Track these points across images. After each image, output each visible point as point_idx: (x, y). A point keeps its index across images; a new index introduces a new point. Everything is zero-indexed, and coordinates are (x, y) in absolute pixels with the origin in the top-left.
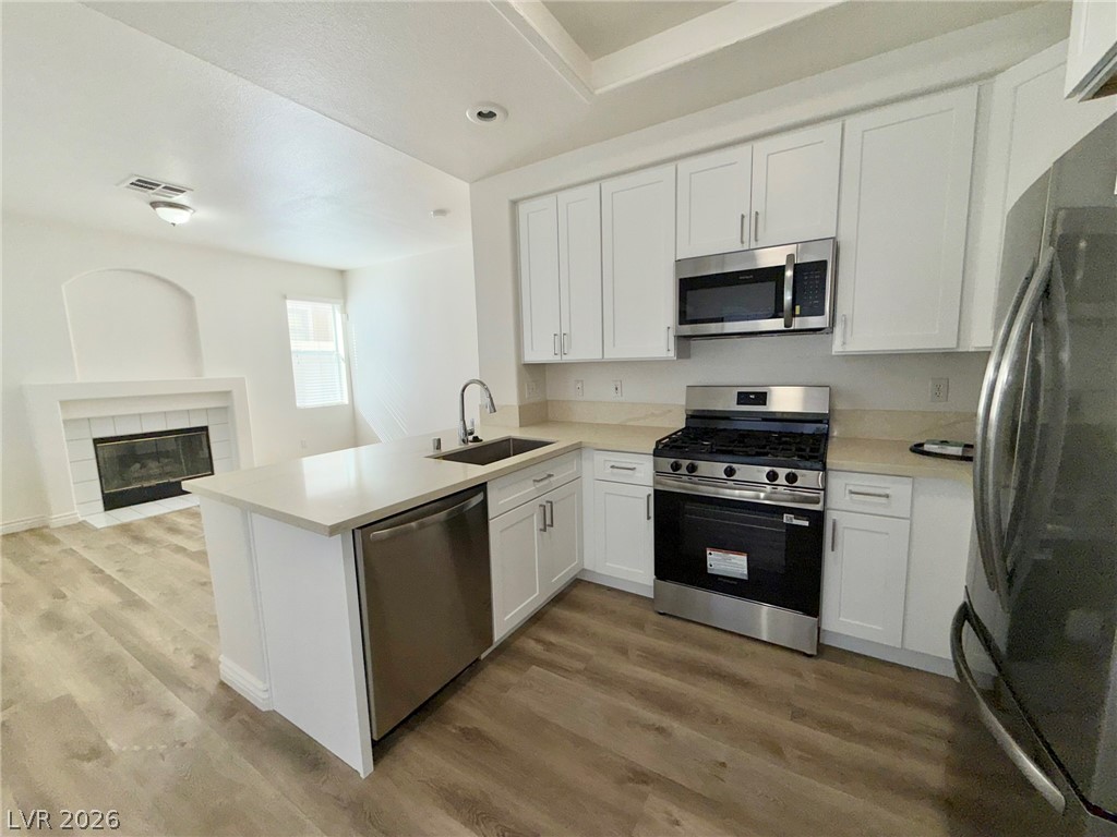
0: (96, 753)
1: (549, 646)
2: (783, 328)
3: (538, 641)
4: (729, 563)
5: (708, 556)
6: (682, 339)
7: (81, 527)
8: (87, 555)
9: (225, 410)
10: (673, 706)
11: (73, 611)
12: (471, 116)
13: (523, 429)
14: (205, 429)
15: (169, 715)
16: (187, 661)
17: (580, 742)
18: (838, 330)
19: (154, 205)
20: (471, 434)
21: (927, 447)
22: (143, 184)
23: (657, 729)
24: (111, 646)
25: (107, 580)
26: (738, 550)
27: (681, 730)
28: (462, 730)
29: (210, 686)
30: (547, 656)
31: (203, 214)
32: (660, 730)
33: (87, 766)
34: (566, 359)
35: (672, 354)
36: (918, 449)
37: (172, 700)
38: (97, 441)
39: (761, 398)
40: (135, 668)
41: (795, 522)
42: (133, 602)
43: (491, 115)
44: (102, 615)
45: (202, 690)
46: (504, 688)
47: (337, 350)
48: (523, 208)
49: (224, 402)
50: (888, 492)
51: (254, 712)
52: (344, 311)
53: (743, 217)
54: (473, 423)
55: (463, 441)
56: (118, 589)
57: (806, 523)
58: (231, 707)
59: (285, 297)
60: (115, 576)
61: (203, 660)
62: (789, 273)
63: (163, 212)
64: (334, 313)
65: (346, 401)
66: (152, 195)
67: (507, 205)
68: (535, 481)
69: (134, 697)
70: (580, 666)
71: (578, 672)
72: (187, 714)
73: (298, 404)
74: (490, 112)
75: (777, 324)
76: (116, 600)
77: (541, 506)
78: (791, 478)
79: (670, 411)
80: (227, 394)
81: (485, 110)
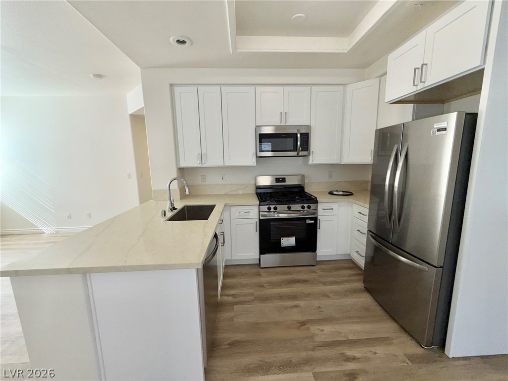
1: (233, 296)
2: (296, 155)
3: (228, 296)
4: (289, 241)
5: (282, 241)
6: (259, 158)
10: (294, 297)
12: (173, 40)
17: (276, 323)
18: (311, 156)
20: (173, 205)
21: (334, 193)
23: (295, 306)
26: (292, 236)
27: (301, 303)
28: (229, 344)
30: (236, 300)
32: (296, 306)
34: (205, 165)
35: (255, 164)
36: (331, 193)
39: (284, 180)
41: (310, 222)
43: (184, 42)
46: (232, 319)
48: (177, 90)
50: (332, 208)
53: (281, 113)
55: (171, 209)
57: (313, 222)
62: (299, 135)
67: (168, 87)
68: (219, 224)
70: (252, 298)
71: (253, 300)
74: (183, 41)
75: (295, 153)
77: (221, 235)
78: (309, 207)
79: (247, 187)
81: (181, 39)
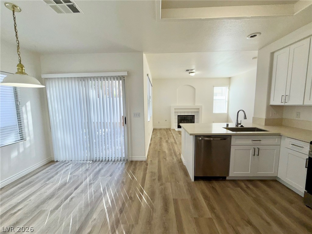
0: (165, 159)
1: (248, 187)
7: (174, 130)
8: (173, 134)
9: (198, 112)
11: (169, 141)
13: (265, 126)
14: (194, 116)
15: (173, 159)
16: (178, 153)
19: (189, 73)
20: (240, 124)
22: (187, 70)
24: (171, 147)
25: (174, 138)
28: (212, 186)
29: (179, 158)
30: (246, 189)
31: (197, 73)
33: (164, 160)
34: (286, 104)
37: (174, 157)
38: (178, 116)
40: (173, 151)
42: (176, 143)
44: (172, 143)
45: (178, 158)
47: (226, 99)
49: (198, 110)
51: (183, 164)
52: (229, 88)
54: (241, 121)
55: (237, 126)
56: (175, 140)
58: (180, 162)
59: (214, 87)
60: (175, 138)
61: (180, 154)
63: (191, 74)
64: (226, 89)
65: (226, 112)
66: (189, 72)
68: (252, 140)
69: (171, 155)
70: (254, 196)
72: (175, 160)
73: (213, 112)
76: (174, 142)
77: (254, 148)
80: (199, 109)
